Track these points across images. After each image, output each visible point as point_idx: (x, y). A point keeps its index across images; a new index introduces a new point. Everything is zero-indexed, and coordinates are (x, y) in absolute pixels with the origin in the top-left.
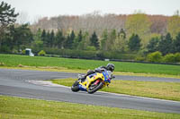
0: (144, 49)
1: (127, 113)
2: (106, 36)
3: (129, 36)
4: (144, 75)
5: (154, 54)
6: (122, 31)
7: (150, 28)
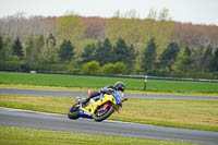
0: (77, 58)
1: (57, 136)
2: (31, 43)
3: (59, 43)
4: (78, 89)
5: (90, 63)
6: (51, 37)
7: (86, 32)
